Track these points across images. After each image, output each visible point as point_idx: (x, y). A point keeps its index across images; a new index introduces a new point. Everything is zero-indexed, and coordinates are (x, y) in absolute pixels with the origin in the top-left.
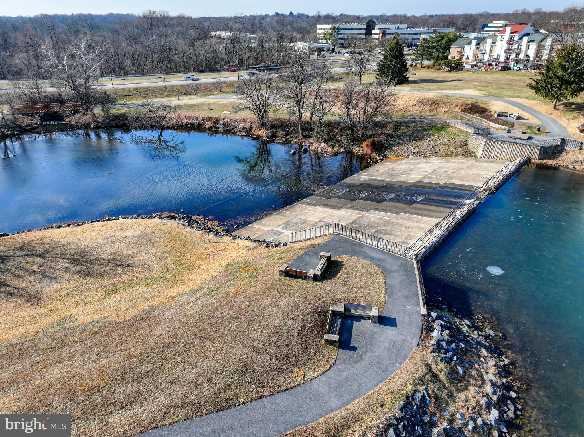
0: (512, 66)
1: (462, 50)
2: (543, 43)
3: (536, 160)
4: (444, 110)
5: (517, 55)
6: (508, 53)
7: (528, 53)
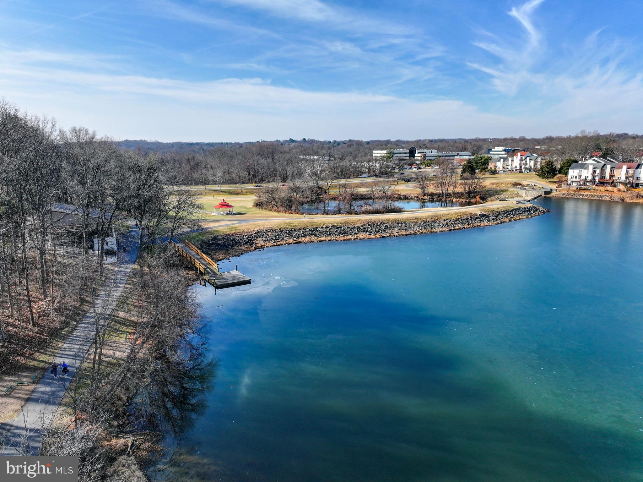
0: (523, 171)
1: (496, 164)
2: (537, 160)
3: (543, 194)
4: (503, 186)
5: (525, 166)
6: (520, 165)
7: (531, 165)
